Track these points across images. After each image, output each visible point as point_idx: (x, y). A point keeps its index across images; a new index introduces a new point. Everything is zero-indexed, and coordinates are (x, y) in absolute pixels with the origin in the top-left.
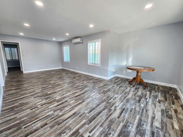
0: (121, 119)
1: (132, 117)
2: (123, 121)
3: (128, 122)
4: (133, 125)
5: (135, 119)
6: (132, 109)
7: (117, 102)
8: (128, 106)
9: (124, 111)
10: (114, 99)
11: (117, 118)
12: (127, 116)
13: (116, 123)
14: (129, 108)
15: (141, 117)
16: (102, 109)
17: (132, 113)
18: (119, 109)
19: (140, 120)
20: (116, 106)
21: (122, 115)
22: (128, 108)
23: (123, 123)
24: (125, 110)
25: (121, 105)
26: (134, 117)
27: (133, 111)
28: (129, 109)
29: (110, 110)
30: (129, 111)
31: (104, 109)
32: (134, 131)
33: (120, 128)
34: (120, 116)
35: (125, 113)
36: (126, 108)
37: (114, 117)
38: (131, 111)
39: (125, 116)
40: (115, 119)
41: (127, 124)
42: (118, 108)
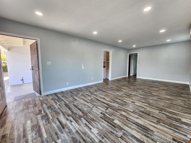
0: (55, 119)
1: (50, 129)
2: (52, 120)
3: (49, 123)
4: (44, 125)
5: (45, 131)
6: (58, 137)
7: (78, 126)
8: (65, 135)
9: (60, 126)
10: (85, 124)
11: (58, 117)
12: (54, 125)
13: (55, 115)
14: (62, 135)
15: (42, 139)
16: (74, 111)
17: (53, 133)
18: (66, 123)
19: (41, 136)
20: (72, 122)
21: (57, 122)
22: (62, 132)
23: (51, 119)
24: (62, 128)
25: (71, 127)
26: (48, 131)
27: (55, 137)
28: (60, 133)
29: (69, 116)
30: (58, 131)
31: (72, 112)
32: (40, 123)
33: (50, 116)
34: (58, 120)
35: (58, 125)
36: (63, 130)
37: (60, 116)
38: (56, 134)
39: (56, 124)
40: (58, 116)
41: (48, 121)
42: (68, 122)
